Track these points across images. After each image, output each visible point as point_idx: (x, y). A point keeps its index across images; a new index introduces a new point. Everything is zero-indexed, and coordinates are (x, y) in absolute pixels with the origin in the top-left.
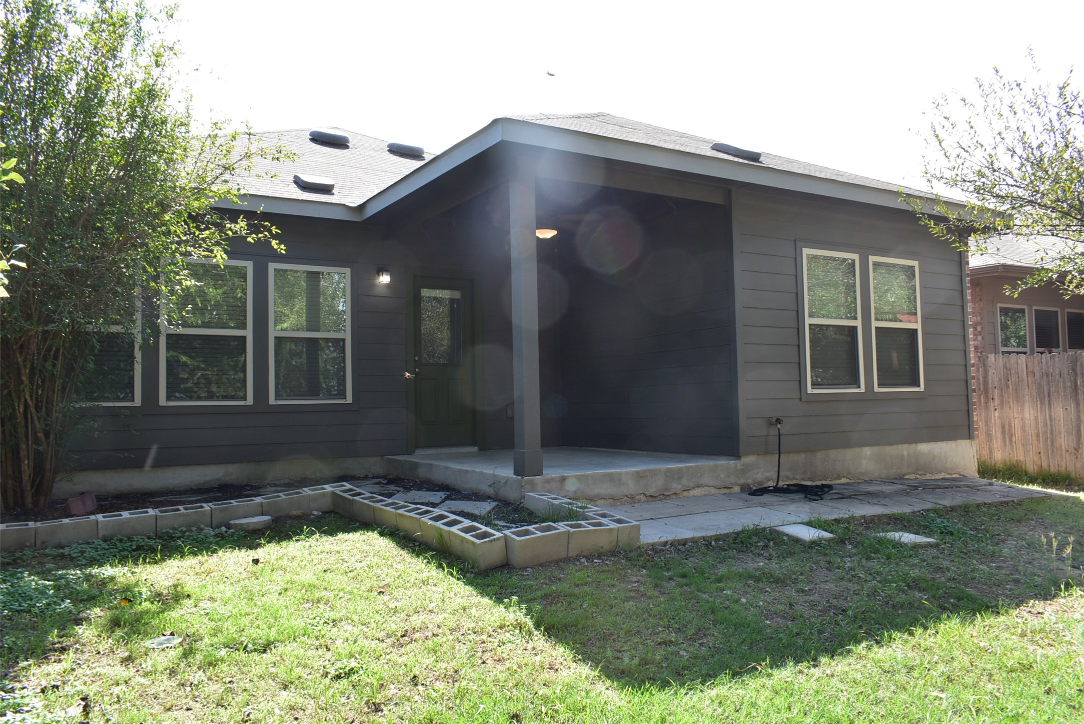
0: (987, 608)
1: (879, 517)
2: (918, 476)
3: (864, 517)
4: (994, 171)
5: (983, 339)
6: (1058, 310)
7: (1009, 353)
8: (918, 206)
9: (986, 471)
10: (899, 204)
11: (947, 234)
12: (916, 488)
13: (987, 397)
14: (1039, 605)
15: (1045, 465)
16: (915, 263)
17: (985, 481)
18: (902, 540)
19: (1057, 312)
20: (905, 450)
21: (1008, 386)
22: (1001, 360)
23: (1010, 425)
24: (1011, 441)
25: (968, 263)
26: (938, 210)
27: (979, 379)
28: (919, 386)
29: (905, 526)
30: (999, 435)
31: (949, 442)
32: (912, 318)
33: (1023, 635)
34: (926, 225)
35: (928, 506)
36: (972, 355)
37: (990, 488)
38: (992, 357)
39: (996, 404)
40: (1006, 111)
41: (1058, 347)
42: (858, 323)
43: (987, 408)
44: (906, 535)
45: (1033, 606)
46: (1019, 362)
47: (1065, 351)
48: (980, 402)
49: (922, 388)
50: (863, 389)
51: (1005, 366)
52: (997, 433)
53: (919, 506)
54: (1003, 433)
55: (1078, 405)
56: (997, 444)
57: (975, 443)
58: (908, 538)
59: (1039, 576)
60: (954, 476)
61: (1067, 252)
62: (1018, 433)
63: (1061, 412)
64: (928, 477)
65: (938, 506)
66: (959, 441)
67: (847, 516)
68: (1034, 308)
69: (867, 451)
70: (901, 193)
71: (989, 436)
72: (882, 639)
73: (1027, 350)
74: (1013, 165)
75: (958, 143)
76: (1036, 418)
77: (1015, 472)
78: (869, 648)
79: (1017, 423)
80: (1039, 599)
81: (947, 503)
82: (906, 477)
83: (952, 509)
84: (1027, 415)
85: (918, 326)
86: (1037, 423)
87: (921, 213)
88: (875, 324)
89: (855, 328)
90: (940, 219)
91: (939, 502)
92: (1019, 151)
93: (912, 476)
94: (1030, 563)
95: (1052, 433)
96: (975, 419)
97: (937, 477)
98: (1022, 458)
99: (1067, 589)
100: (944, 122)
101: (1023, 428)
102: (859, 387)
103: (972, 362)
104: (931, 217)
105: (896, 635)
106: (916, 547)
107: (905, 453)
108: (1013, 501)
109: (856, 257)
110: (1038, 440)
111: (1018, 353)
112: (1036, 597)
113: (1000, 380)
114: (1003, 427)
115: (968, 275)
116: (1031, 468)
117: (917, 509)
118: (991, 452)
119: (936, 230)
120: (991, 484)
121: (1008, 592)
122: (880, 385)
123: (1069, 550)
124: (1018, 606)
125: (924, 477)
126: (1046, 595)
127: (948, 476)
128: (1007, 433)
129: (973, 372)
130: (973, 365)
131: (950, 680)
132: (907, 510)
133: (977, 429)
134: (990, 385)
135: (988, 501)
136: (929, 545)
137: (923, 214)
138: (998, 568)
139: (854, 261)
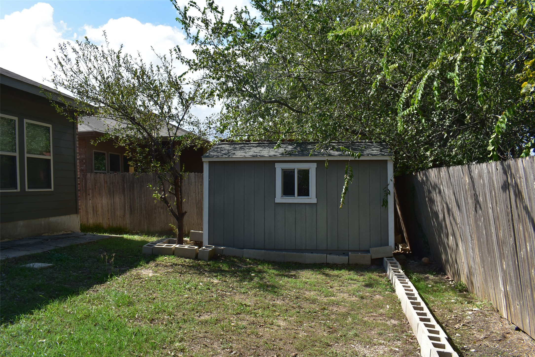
0: (74, 292)
1: (23, 257)
2: (50, 234)
3: (15, 258)
4: (88, 85)
5: (86, 166)
6: (120, 154)
7: (97, 173)
8: (50, 96)
9: (85, 228)
10: (40, 93)
11: (64, 112)
12: (47, 240)
13: (86, 194)
14: (97, 287)
15: (111, 224)
16: (50, 126)
17: (82, 233)
18: (34, 266)
19: (119, 155)
20: (43, 221)
21: (96, 188)
22: (93, 176)
23: (96, 207)
24: (97, 214)
25: (77, 129)
26: (59, 99)
27: (82, 185)
28: (51, 188)
29: (38, 260)
30: (91, 211)
31: (66, 216)
32: (48, 153)
33: (89, 301)
34: (54, 107)
35: (52, 248)
36: (78, 173)
37: (85, 236)
38: (89, 175)
39: (90, 197)
40: (92, 58)
41: (119, 171)
42: (17, 154)
43: (86, 199)
44: (36, 264)
45: (95, 288)
46: (101, 177)
47: (122, 172)
48: (83, 196)
49: (52, 189)
50: (19, 190)
51: (94, 179)
52: (90, 211)
53: (47, 249)
54: (93, 210)
55: (125, 196)
56: (90, 216)
57: (79, 216)
58: (37, 265)
59: (100, 273)
60: (68, 232)
61: (117, 127)
62: (100, 210)
63: (118, 200)
64: (55, 234)
65: (57, 248)
66: (71, 215)
67: (4, 259)
68: (110, 153)
69: (21, 223)
70: (41, 88)
71: (87, 212)
72: (14, 320)
73: (106, 172)
74: (97, 84)
75: (71, 69)
76: (108, 203)
77: (98, 228)
78: (6, 327)
79: (99, 205)
80: (98, 284)
81: (62, 245)
82: (43, 235)
83: (64, 248)
84: (104, 201)
85: (51, 158)
86: (108, 205)
87: (52, 100)
88: (26, 155)
89: (15, 157)
90: (61, 104)
91: (57, 245)
92: (99, 78)
93: (47, 234)
94: (97, 268)
95: (114, 209)
96: (79, 204)
97: (60, 234)
98: (101, 222)
99: (111, 277)
100: (64, 57)
101: (102, 208)
102: (17, 189)
103: (79, 176)
104: (57, 103)
105: (22, 316)
106: (42, 269)
107: (43, 223)
108: (94, 241)
109: (16, 119)
110: (108, 213)
111: (100, 173)
112: (97, 283)
113: (92, 185)
114: (93, 207)
115: (77, 134)
116: (105, 226)
117: (45, 250)
118: (88, 219)
119: (59, 110)
120: (85, 235)
121: (85, 284)
122: (29, 188)
123: (113, 260)
124: (88, 289)
125: (53, 234)
126: (101, 281)
127: (66, 233)
128: (95, 210)
129: (79, 181)
130: (79, 178)
131: (49, 332)
132: (40, 251)
133: (80, 209)
134: (88, 188)
135: (82, 242)
136: (49, 267)
137: (53, 101)
138: (82, 273)
139: (15, 121)
